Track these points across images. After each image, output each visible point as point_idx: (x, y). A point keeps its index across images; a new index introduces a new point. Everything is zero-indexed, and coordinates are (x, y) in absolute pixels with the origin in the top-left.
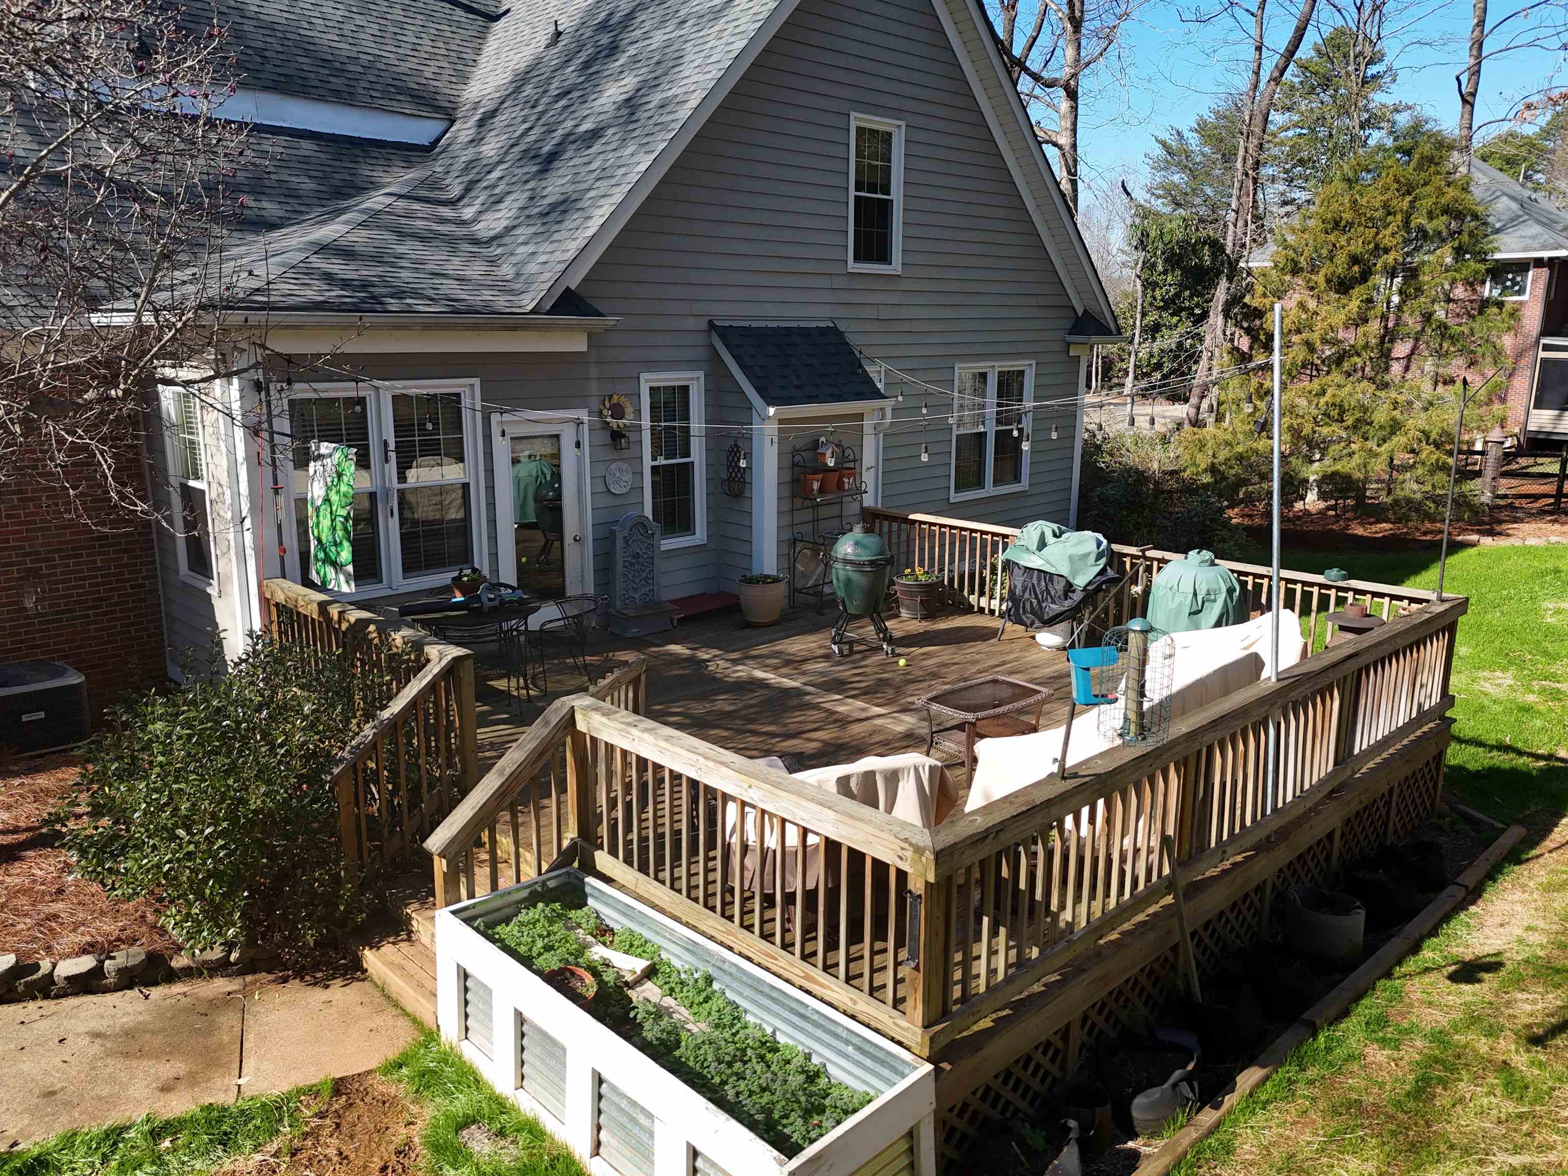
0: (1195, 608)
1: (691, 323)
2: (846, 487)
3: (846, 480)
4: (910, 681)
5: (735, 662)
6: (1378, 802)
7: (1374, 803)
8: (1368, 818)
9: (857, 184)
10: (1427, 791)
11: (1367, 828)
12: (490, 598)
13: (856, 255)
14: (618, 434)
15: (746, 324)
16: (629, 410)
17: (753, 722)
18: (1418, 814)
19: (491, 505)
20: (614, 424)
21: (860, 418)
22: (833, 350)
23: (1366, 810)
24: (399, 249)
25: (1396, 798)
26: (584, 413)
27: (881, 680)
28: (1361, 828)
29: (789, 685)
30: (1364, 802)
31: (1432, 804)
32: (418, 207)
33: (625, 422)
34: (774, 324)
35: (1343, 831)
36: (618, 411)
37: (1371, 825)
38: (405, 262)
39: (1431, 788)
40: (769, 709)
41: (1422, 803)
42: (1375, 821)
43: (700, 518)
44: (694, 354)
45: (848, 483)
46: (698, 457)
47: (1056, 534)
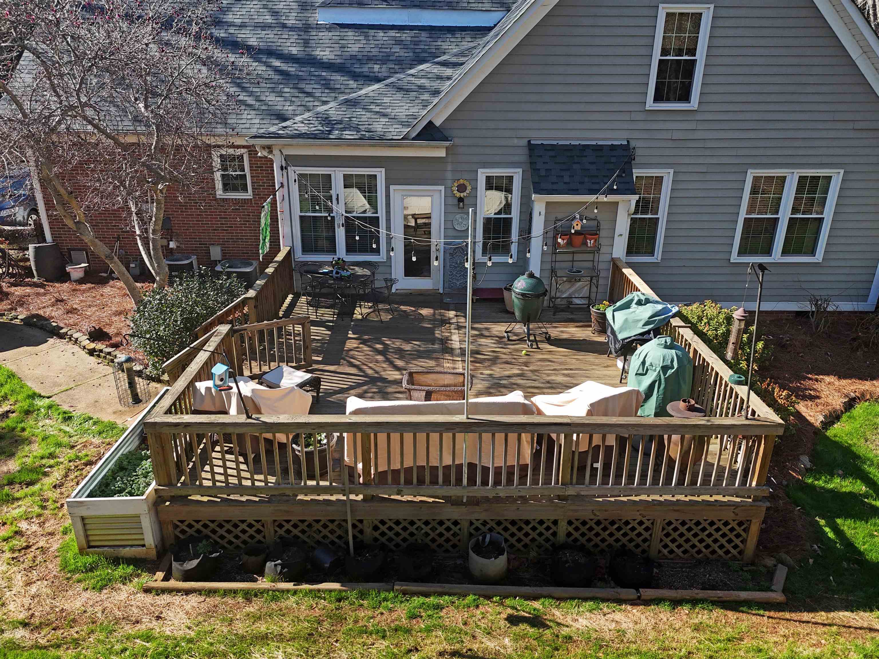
0: (640, 371)
1: (516, 142)
2: (589, 245)
3: (589, 241)
4: (507, 363)
5: (459, 328)
6: (635, 524)
7: (627, 523)
8: (619, 529)
9: (665, 52)
10: (730, 541)
11: (618, 535)
12: (337, 273)
13: (658, 98)
14: (461, 200)
15: (555, 143)
16: (469, 188)
17: (401, 358)
18: (714, 552)
19: (388, 228)
20: (458, 195)
21: (616, 204)
22: (613, 160)
23: (613, 523)
24: (386, 100)
25: (663, 529)
26: (442, 188)
27: (497, 358)
28: (608, 532)
29: (454, 346)
30: (601, 516)
31: (740, 553)
32: (435, 71)
33: (465, 194)
34: (577, 143)
35: (570, 523)
36: (462, 188)
37: (625, 535)
38: (377, 109)
39: (737, 541)
40: (420, 355)
41: (721, 547)
42: (633, 535)
43: (514, 248)
44: (516, 159)
45: (590, 243)
46: (515, 214)
47: (639, 303)
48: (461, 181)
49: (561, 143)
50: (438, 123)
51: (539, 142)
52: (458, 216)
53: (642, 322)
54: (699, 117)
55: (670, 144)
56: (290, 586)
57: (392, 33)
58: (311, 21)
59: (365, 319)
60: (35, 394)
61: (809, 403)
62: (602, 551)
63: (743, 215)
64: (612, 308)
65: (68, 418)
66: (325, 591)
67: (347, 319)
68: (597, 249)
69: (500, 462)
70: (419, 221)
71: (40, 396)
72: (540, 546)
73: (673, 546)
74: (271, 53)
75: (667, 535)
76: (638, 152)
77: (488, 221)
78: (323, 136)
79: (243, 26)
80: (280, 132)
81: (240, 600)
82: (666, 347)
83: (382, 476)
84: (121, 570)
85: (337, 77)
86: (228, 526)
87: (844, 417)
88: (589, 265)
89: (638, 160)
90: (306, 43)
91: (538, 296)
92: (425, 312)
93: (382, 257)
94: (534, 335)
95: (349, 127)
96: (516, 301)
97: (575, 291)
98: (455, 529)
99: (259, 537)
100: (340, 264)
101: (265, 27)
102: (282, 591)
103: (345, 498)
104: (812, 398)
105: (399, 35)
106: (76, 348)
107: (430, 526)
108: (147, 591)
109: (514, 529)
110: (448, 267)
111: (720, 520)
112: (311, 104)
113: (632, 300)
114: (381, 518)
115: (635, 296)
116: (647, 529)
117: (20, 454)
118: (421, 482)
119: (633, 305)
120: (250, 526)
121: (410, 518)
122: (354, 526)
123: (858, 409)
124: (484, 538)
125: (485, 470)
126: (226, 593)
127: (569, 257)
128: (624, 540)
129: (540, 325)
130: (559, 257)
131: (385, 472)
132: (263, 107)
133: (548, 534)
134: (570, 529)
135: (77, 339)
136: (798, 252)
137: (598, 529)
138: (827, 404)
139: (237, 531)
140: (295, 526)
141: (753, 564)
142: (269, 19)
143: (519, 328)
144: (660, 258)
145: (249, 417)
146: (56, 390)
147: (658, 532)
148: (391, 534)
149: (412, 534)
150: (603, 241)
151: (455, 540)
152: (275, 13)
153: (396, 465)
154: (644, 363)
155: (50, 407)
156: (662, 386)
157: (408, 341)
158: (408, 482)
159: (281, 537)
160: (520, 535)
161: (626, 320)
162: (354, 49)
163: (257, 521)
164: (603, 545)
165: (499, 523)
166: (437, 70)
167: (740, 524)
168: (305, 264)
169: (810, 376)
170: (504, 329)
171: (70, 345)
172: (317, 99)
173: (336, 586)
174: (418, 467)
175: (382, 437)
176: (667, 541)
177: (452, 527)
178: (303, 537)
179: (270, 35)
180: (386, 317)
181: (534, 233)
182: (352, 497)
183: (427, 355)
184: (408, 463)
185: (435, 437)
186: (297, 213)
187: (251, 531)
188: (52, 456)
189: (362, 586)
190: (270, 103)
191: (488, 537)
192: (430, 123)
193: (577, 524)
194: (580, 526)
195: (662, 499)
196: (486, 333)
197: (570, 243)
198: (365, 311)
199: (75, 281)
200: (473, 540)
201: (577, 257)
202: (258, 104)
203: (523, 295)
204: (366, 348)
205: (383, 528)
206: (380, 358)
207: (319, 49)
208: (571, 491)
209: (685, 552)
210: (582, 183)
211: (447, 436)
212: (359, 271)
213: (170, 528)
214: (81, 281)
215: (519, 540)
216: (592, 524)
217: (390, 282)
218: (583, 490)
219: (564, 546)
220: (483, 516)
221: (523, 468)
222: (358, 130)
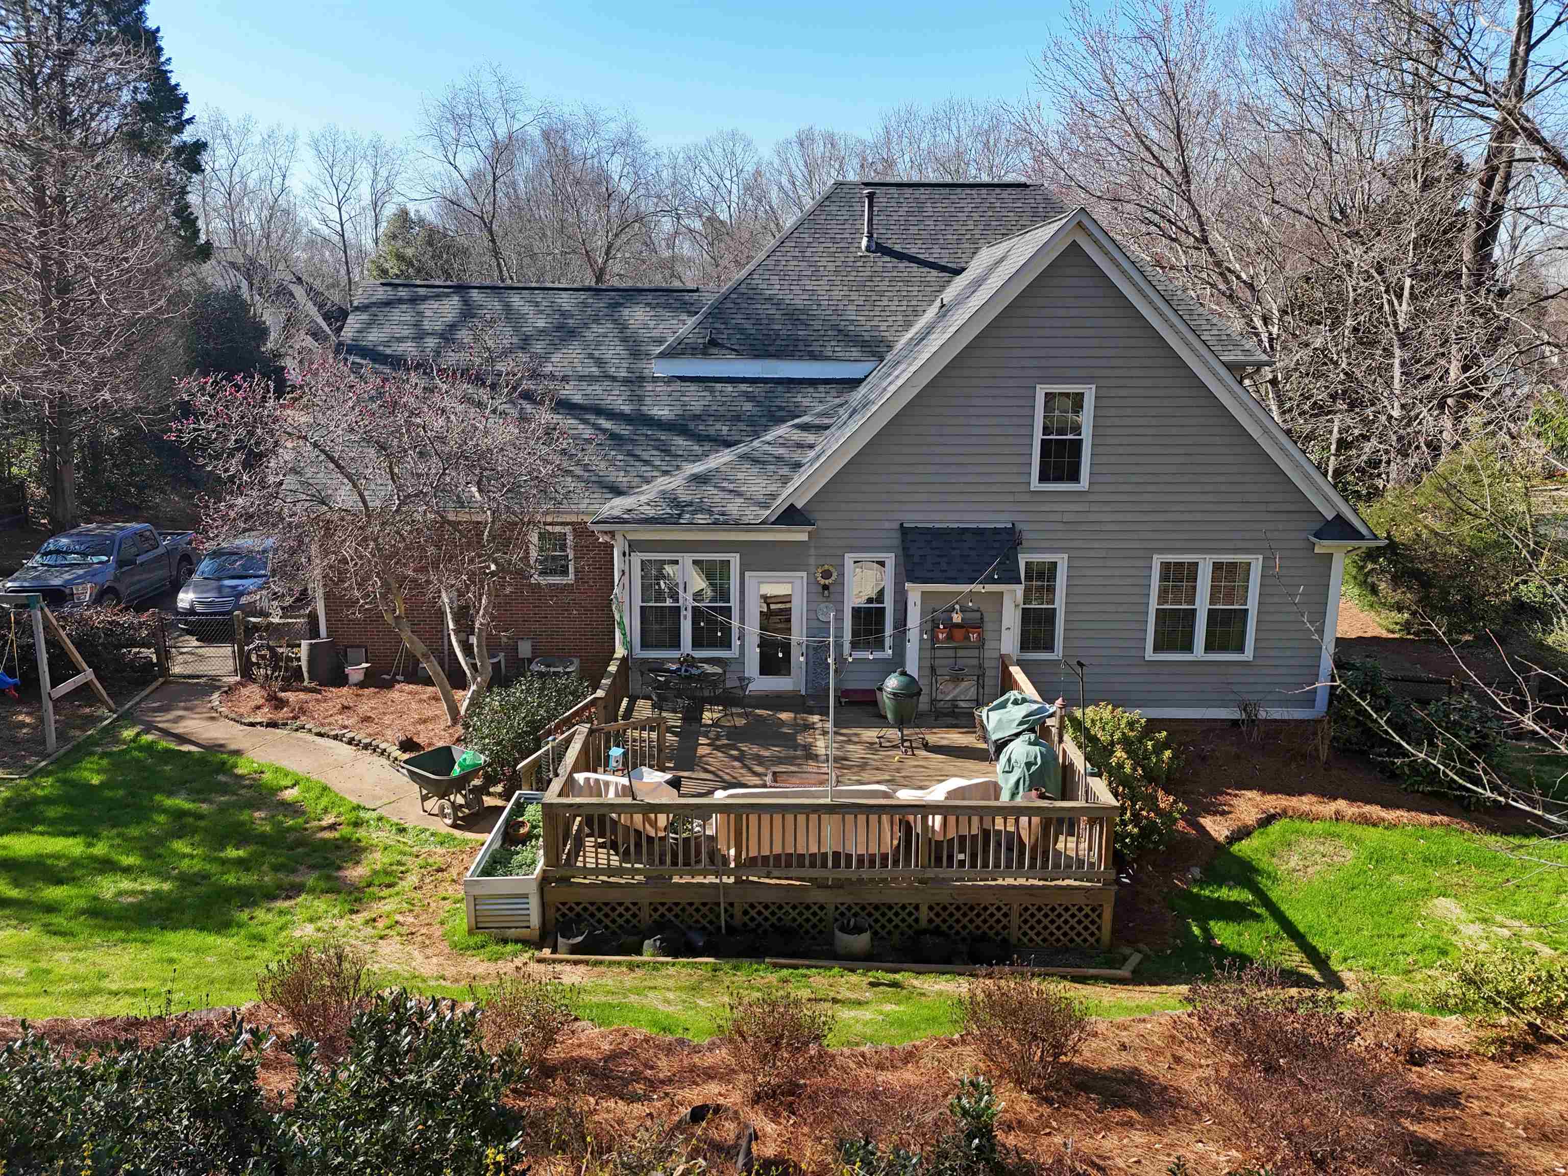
0: (1007, 769)
2: (972, 639)
3: (971, 635)
4: (877, 769)
5: (825, 733)
6: (992, 909)
7: (985, 909)
8: (978, 915)
9: (1046, 430)
10: (1086, 928)
11: (979, 921)
12: (686, 671)
13: (1043, 478)
14: (825, 587)
15: (930, 526)
16: (835, 575)
17: (760, 764)
18: (1072, 940)
19: (742, 620)
20: (823, 581)
21: (1001, 594)
22: (997, 545)
23: (972, 908)
24: (740, 476)
25: (1021, 915)
26: (804, 574)
27: (866, 764)
28: (968, 918)
29: (819, 753)
30: (961, 901)
31: (1098, 941)
32: (795, 438)
33: (830, 581)
34: (955, 526)
35: (931, 908)
36: (827, 574)
37: (985, 921)
38: (731, 487)
39: (1093, 928)
40: (780, 761)
41: (1079, 934)
42: (992, 921)
43: (888, 642)
44: (888, 542)
45: (973, 637)
46: (889, 604)
47: (1016, 702)
48: (826, 567)
49: (937, 526)
50: (799, 505)
51: (913, 525)
52: (822, 605)
53: (1017, 722)
54: (1092, 498)
55: (1060, 527)
56: (669, 959)
57: (743, 387)
58: (647, 372)
59: (716, 724)
60: (359, 806)
61: (1218, 818)
62: (964, 939)
63: (1153, 605)
64: (986, 708)
65: (402, 830)
66: (701, 964)
67: (694, 727)
68: (981, 644)
69: (862, 850)
70: (773, 607)
71: (364, 808)
72: (902, 934)
73: (1032, 934)
74: (599, 411)
75: (1026, 922)
76: (1025, 535)
77: (856, 611)
78: (673, 520)
79: (565, 379)
80: (625, 516)
81: (624, 969)
82: (1030, 743)
83: (752, 862)
84: (510, 948)
85: (680, 442)
86: (607, 909)
87: (1256, 833)
88: (975, 662)
89: (1025, 544)
90: (640, 399)
91: (911, 696)
92: (784, 716)
93: (734, 653)
94: (910, 741)
95: (701, 509)
96: (887, 701)
97: (961, 693)
98: (821, 914)
99: (634, 921)
100: (689, 661)
101: (591, 379)
102: (662, 963)
103: (718, 881)
104: (1223, 813)
105: (750, 389)
106: (383, 761)
107: (797, 911)
108: (540, 961)
109: (877, 915)
110: (811, 664)
111: (1074, 905)
112: (649, 474)
113: (1008, 700)
114: (750, 901)
115: (1013, 694)
116: (1005, 915)
117: (365, 862)
118: (789, 865)
119: (1009, 705)
120: (627, 909)
121: (778, 901)
122: (726, 911)
123: (1276, 828)
124: (849, 921)
125: (849, 857)
126: (611, 963)
127: (951, 653)
128: (985, 927)
129: (917, 730)
130: (939, 653)
131: (755, 858)
132: (593, 479)
133: (910, 920)
134: (932, 915)
135: (385, 750)
136: (1223, 648)
137: (958, 915)
138: (1239, 819)
139: (614, 915)
140: (670, 910)
141: (1110, 951)
142: (595, 370)
143: (893, 734)
144: (1061, 655)
145: (634, 799)
146: (378, 803)
147: (1015, 920)
148: (760, 919)
149: (780, 919)
150: (988, 635)
151: (821, 927)
152: (599, 362)
153: (766, 852)
154: (1009, 760)
155: (380, 819)
156: (1027, 783)
157: (766, 747)
158: (777, 864)
159: (655, 921)
160: (883, 921)
161: (1000, 720)
162: (697, 407)
163: (635, 904)
164: (964, 933)
165: (863, 908)
166: (797, 435)
167: (1093, 910)
168: (645, 661)
169: (1229, 791)
170: (875, 734)
171: (375, 758)
172: (656, 468)
173: (712, 960)
174: (787, 855)
175: (753, 818)
176: (1026, 928)
177: (819, 912)
178: (677, 922)
179: (597, 389)
180: (741, 722)
181: (909, 625)
182: (725, 879)
183: (790, 760)
184: (777, 850)
185: (801, 818)
186: (638, 603)
187: (628, 915)
188: (400, 863)
189: (734, 961)
190: (601, 474)
191: (852, 921)
192: (792, 505)
193: (938, 909)
194: (941, 912)
195: (1016, 883)
196: (855, 739)
197: (950, 638)
198: (716, 715)
199: (356, 685)
200: (839, 923)
201: (961, 653)
202: (586, 474)
203: (894, 694)
204: (720, 754)
205: (753, 913)
206: (736, 764)
207: (656, 408)
208: (931, 873)
209: (1044, 940)
210: (961, 571)
211: (814, 817)
212: (709, 669)
213: (553, 910)
214: (362, 685)
215: (883, 927)
216: (952, 909)
217: (744, 681)
218: (943, 872)
219: (925, 931)
220: (849, 900)
221: (884, 857)
222: (710, 513)
